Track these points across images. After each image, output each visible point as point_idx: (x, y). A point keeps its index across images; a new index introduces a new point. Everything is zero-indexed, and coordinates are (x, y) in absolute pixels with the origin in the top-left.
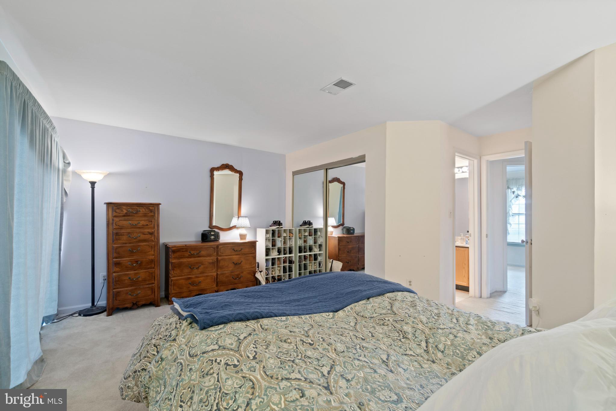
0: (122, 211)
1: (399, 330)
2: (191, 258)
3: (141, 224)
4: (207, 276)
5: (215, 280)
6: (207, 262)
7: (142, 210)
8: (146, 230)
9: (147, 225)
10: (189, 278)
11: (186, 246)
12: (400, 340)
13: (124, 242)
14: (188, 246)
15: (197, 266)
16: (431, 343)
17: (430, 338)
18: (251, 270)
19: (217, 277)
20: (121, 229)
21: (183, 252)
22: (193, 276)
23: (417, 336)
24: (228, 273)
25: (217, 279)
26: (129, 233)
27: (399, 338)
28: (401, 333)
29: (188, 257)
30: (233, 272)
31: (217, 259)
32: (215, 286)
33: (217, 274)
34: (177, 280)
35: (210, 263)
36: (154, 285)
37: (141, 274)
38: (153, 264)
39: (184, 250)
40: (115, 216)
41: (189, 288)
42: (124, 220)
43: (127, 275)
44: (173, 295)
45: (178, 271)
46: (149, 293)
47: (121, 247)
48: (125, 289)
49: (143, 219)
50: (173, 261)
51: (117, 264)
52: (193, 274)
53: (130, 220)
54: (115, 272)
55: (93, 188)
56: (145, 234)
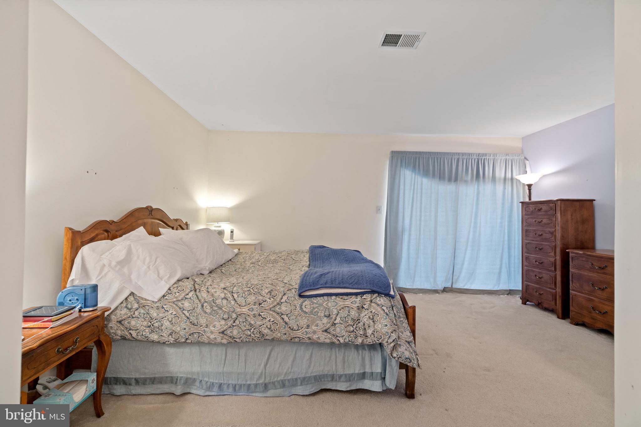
0: (530, 209)
1: (256, 294)
2: (593, 272)
3: (543, 222)
7: (544, 207)
8: (548, 229)
9: (549, 224)
10: (591, 300)
12: (250, 287)
13: (532, 239)
14: (589, 255)
16: (232, 300)
17: (234, 305)
20: (530, 226)
21: (583, 261)
22: (596, 299)
23: (243, 298)
26: (534, 230)
27: (251, 288)
28: (254, 292)
29: (589, 271)
34: (576, 295)
36: (555, 291)
37: (544, 275)
38: (553, 267)
39: (584, 259)
40: (526, 215)
41: (590, 312)
42: (532, 218)
43: (533, 271)
44: (574, 313)
45: (578, 285)
46: (550, 297)
47: (528, 243)
48: (533, 285)
49: (545, 217)
50: (572, 270)
51: (527, 258)
52: (596, 297)
53: (535, 218)
54: (526, 266)
55: (530, 190)
56: (547, 233)
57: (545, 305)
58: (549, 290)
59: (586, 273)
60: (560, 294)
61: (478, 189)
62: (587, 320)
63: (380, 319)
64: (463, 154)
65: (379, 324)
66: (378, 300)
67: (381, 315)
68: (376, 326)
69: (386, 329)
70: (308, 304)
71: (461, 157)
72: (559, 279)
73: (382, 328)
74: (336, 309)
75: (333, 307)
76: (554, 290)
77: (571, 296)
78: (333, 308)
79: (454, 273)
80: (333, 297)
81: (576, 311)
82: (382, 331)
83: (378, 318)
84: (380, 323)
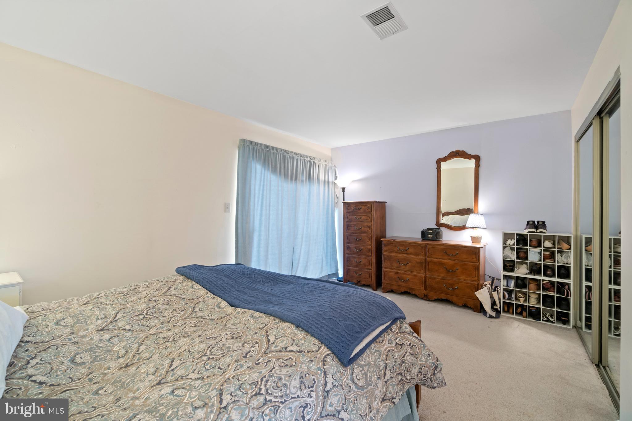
0: (351, 208)
2: (399, 253)
3: (362, 219)
4: (415, 276)
5: (424, 282)
6: (415, 261)
7: (363, 207)
8: (366, 224)
9: (366, 220)
10: (398, 273)
11: (394, 241)
13: (352, 232)
14: (397, 242)
15: (405, 263)
18: (471, 284)
19: (425, 280)
20: (351, 221)
21: (392, 246)
22: (401, 272)
24: (439, 279)
25: (425, 282)
26: (355, 225)
29: (397, 253)
30: (445, 280)
31: (426, 259)
32: (423, 289)
33: (426, 277)
34: (387, 271)
35: (418, 263)
36: (371, 271)
37: (362, 259)
38: (370, 253)
39: (393, 245)
40: (347, 212)
41: (397, 282)
42: (352, 215)
43: (354, 257)
44: (385, 284)
45: (389, 264)
46: (368, 276)
47: (350, 235)
48: (353, 268)
49: (364, 214)
50: (385, 254)
51: (348, 248)
52: (401, 270)
53: (356, 215)
54: (347, 254)
55: (344, 192)
56: (365, 227)
57: (363, 283)
58: (367, 270)
59: (394, 255)
60: (375, 272)
61: (310, 189)
62: (394, 288)
63: (420, 350)
64: (302, 155)
65: (421, 357)
66: (404, 328)
67: (418, 346)
68: (419, 361)
69: (430, 359)
70: (358, 373)
71: (299, 158)
72: (374, 261)
73: (426, 360)
74: (382, 361)
75: (378, 360)
76: (370, 269)
77: (383, 273)
78: (379, 362)
79: (293, 269)
80: (373, 346)
81: (387, 282)
82: (428, 363)
83: (417, 350)
84: (422, 355)
